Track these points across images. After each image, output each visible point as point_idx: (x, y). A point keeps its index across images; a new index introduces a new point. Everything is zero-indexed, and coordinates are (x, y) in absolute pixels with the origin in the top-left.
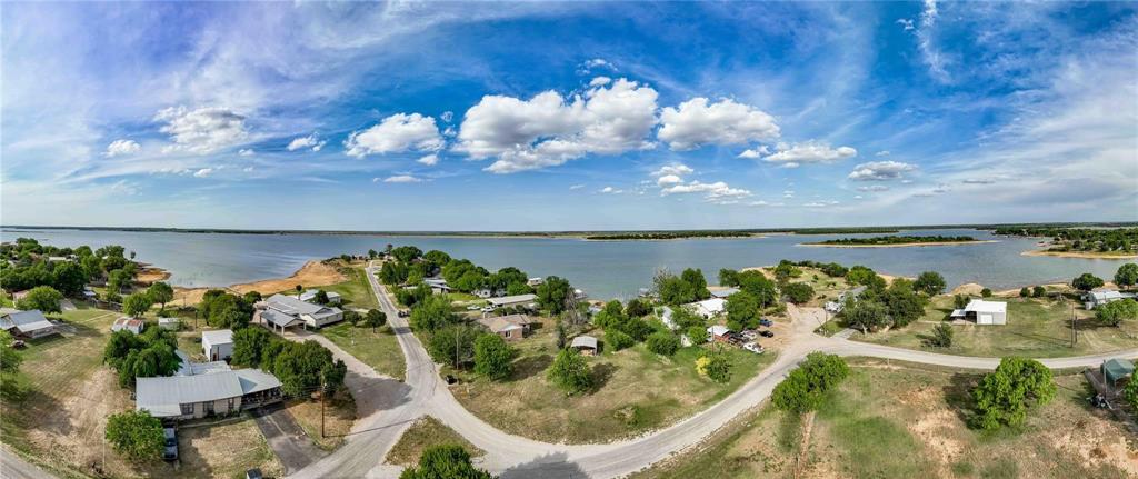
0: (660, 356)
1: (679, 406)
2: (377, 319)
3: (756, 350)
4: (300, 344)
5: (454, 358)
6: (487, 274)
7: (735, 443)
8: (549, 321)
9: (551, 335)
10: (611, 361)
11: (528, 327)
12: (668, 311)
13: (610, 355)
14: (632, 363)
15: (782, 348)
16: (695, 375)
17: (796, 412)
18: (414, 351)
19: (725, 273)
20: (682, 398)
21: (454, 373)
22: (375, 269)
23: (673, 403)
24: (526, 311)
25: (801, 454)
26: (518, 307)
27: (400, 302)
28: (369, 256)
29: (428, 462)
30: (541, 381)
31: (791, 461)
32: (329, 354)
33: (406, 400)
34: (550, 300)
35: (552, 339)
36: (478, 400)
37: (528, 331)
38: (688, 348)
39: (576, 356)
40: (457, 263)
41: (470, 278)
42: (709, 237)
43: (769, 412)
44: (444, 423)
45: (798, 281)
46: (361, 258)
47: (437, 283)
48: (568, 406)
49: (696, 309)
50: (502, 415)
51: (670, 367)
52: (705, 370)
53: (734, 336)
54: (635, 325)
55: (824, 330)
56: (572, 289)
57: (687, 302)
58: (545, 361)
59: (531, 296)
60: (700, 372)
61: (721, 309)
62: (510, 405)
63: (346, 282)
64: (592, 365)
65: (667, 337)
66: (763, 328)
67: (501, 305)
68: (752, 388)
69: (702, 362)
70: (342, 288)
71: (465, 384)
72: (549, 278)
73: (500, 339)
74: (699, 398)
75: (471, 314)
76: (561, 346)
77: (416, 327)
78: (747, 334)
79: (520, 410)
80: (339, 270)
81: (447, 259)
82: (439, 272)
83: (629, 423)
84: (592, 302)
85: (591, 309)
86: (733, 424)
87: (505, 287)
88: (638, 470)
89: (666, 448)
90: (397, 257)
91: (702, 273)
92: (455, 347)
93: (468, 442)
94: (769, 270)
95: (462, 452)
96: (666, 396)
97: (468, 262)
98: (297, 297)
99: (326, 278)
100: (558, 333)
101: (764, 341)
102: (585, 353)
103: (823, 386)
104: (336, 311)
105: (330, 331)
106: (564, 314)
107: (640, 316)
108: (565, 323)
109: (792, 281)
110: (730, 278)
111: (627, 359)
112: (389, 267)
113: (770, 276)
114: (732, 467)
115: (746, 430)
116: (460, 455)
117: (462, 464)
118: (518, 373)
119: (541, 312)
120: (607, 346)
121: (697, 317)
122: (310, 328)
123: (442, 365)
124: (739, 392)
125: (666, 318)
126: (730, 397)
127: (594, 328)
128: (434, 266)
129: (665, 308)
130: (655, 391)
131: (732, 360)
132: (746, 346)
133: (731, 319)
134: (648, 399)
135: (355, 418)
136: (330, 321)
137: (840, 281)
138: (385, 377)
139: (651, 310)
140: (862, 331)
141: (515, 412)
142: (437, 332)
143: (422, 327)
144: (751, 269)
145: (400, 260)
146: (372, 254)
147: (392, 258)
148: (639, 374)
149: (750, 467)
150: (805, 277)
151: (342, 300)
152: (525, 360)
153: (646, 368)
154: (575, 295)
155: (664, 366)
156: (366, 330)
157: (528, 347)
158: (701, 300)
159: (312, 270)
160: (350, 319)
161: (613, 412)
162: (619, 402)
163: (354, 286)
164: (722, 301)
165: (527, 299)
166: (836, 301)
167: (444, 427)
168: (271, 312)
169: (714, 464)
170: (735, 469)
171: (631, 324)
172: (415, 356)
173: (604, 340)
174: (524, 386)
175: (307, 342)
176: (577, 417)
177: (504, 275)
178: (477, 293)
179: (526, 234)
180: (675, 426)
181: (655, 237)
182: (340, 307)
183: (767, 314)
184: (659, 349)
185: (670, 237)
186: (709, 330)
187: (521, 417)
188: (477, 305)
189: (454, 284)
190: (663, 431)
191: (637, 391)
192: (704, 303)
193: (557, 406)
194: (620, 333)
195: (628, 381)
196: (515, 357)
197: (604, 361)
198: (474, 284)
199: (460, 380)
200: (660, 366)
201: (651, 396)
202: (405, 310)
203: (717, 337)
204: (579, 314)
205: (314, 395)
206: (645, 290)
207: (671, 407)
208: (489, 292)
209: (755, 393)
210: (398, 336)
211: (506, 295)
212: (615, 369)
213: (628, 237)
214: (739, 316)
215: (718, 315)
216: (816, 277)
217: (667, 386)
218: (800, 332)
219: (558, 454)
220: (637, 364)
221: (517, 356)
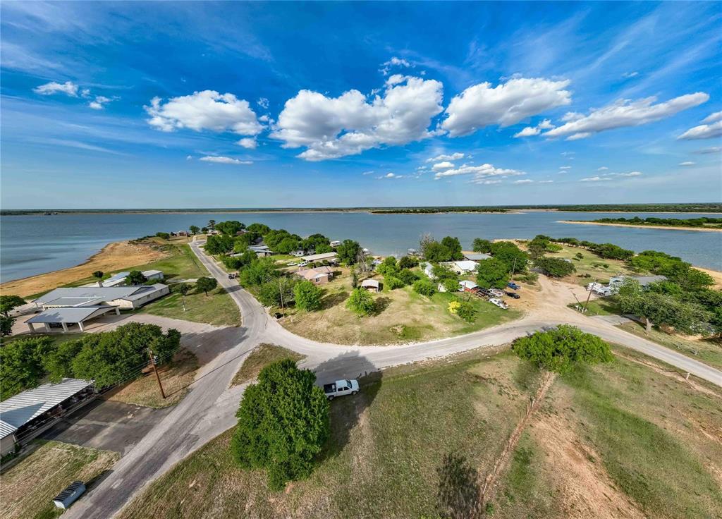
0: (422, 295)
1: (434, 330)
2: (208, 285)
3: (501, 305)
4: (112, 333)
5: (280, 301)
6: (300, 240)
7: (476, 365)
8: (346, 270)
9: (348, 279)
10: (388, 296)
11: (332, 274)
12: (429, 266)
13: (387, 292)
14: (402, 298)
15: (527, 310)
16: (447, 312)
17: (537, 365)
18: (247, 303)
19: (478, 242)
20: (436, 325)
21: (281, 311)
22: (200, 243)
23: (430, 327)
24: (330, 264)
25: (536, 398)
26: (324, 261)
27: (229, 267)
28: (191, 232)
29: (265, 375)
30: (341, 309)
31: (525, 398)
32: (156, 330)
33: (245, 338)
34: (346, 256)
35: (348, 281)
36: (299, 326)
37: (332, 277)
38: (443, 293)
39: (365, 292)
40: (276, 233)
41: (288, 243)
42: (466, 212)
43: (508, 355)
44: (276, 344)
45: (556, 256)
46: (181, 234)
47: (260, 249)
48: (360, 323)
49: (451, 267)
50: (317, 332)
51: (429, 304)
52: (455, 310)
53: (482, 291)
54: (405, 274)
55: (583, 308)
56: (361, 249)
57: (444, 261)
58: (344, 296)
59: (333, 254)
60: (451, 310)
61: (472, 268)
62: (321, 325)
63: (167, 259)
64: (375, 298)
65: (428, 284)
66: (509, 290)
67: (311, 261)
68: (493, 333)
69: (454, 305)
70: (164, 265)
71: (290, 316)
72: (345, 241)
73: (312, 283)
74: (449, 328)
75: (290, 269)
76: (355, 286)
77: (246, 284)
78: (493, 291)
79: (328, 327)
80: (156, 248)
81: (268, 230)
82: (262, 240)
83: (399, 335)
84: (375, 257)
85: (374, 261)
86: (475, 352)
87: (314, 248)
88: (405, 363)
89: (425, 354)
90: (221, 230)
91: (459, 240)
92: (279, 294)
93: (294, 352)
94: (522, 242)
95: (289, 362)
96: (425, 323)
97: (284, 231)
98: (97, 285)
99: (140, 258)
100: (353, 278)
101: (510, 300)
102: (371, 290)
103: (573, 356)
104: (159, 287)
105: (155, 307)
106: (356, 265)
107: (408, 267)
108: (357, 271)
109: (548, 255)
110: (482, 246)
111: (399, 296)
112: (214, 240)
113: (523, 248)
114: (472, 380)
115: (485, 360)
116: (288, 364)
117: (291, 370)
118: (326, 304)
119: (340, 264)
120: (385, 286)
121: (452, 273)
122: (125, 311)
123: (270, 308)
124: (482, 332)
125: (428, 271)
126: (474, 333)
127: (376, 275)
128: (256, 236)
129: (427, 263)
130: (418, 318)
131: (478, 308)
132: (492, 300)
133: (480, 278)
134: (412, 322)
135: (198, 368)
136: (152, 298)
137: (617, 265)
138: (222, 327)
139: (417, 264)
140: (644, 325)
141: (325, 329)
142: (265, 285)
143: (251, 284)
144: (505, 241)
145: (224, 233)
146: (195, 230)
147: (216, 232)
148: (407, 306)
149: (486, 386)
150: (565, 254)
151: (165, 276)
152: (330, 296)
153: (412, 302)
154: (363, 252)
155: (425, 303)
156: (198, 296)
157: (333, 288)
158: (455, 260)
159: (117, 252)
160: (177, 291)
161: (389, 328)
162: (393, 322)
163: (179, 261)
164: (473, 264)
165: (331, 257)
166: (606, 284)
167: (276, 347)
168: (50, 312)
169: (458, 373)
170: (474, 382)
171: (403, 272)
172: (248, 306)
173: (383, 282)
174: (330, 312)
175: (121, 328)
176: (365, 330)
177: (312, 240)
178: (293, 253)
179: (327, 210)
180: (431, 342)
181: (422, 212)
182: (163, 282)
183: (515, 279)
184: (422, 291)
185: (433, 212)
186: (460, 283)
187: (329, 331)
188: (295, 263)
189: (275, 249)
190: (422, 343)
191: (405, 316)
192: (458, 262)
193: (353, 324)
194: (395, 279)
195: (399, 309)
196: (323, 295)
197: (383, 295)
198: (291, 248)
199: (285, 315)
200: (422, 302)
201: (415, 320)
202: (235, 272)
203: (466, 289)
204: (366, 265)
205: (144, 370)
206: (414, 251)
207: (429, 330)
208: (302, 252)
209: (495, 337)
210: (231, 294)
211: (315, 254)
212: (391, 301)
213: (401, 212)
214: (489, 277)
215: (469, 273)
216: (580, 256)
217: (426, 316)
218: (549, 301)
219: (353, 352)
220: (406, 299)
221: (325, 293)
